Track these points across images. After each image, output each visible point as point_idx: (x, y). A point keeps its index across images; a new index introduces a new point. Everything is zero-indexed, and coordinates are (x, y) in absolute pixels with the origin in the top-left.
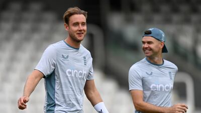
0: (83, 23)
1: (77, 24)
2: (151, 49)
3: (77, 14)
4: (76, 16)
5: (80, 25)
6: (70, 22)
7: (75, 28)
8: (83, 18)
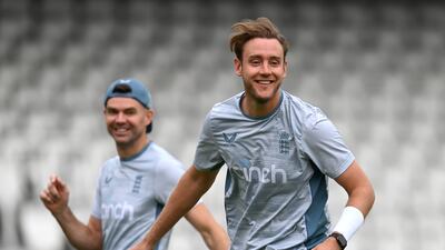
0: (274, 58)
1: (257, 60)
2: (131, 126)
3: (261, 37)
4: (258, 42)
5: (266, 63)
6: (244, 54)
7: (252, 70)
8: (275, 49)
